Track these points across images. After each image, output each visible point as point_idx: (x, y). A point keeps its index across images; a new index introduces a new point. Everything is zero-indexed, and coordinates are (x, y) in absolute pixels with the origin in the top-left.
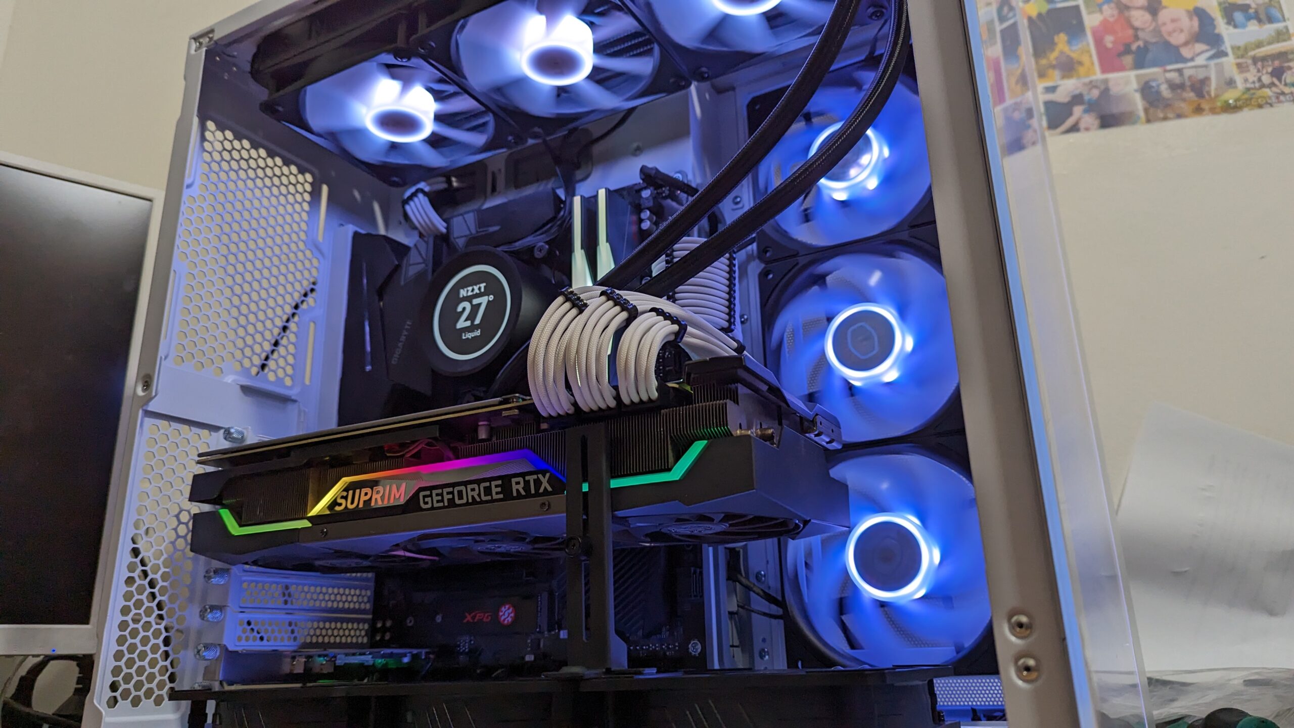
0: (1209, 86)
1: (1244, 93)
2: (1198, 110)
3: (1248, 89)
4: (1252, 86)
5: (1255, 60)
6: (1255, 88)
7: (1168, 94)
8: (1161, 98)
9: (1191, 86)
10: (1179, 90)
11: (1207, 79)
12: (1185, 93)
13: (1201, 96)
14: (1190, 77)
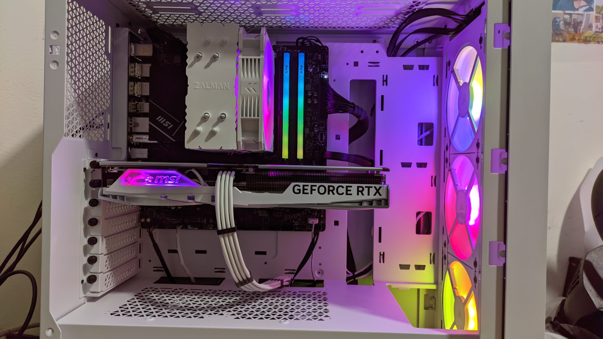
0: (581, 26)
2: (573, 39)
3: (597, 32)
4: (598, 30)
6: (599, 32)
7: (563, 27)
8: (559, 29)
9: (573, 25)
10: (568, 26)
11: (581, 22)
12: (569, 28)
13: (576, 31)
14: (574, 19)
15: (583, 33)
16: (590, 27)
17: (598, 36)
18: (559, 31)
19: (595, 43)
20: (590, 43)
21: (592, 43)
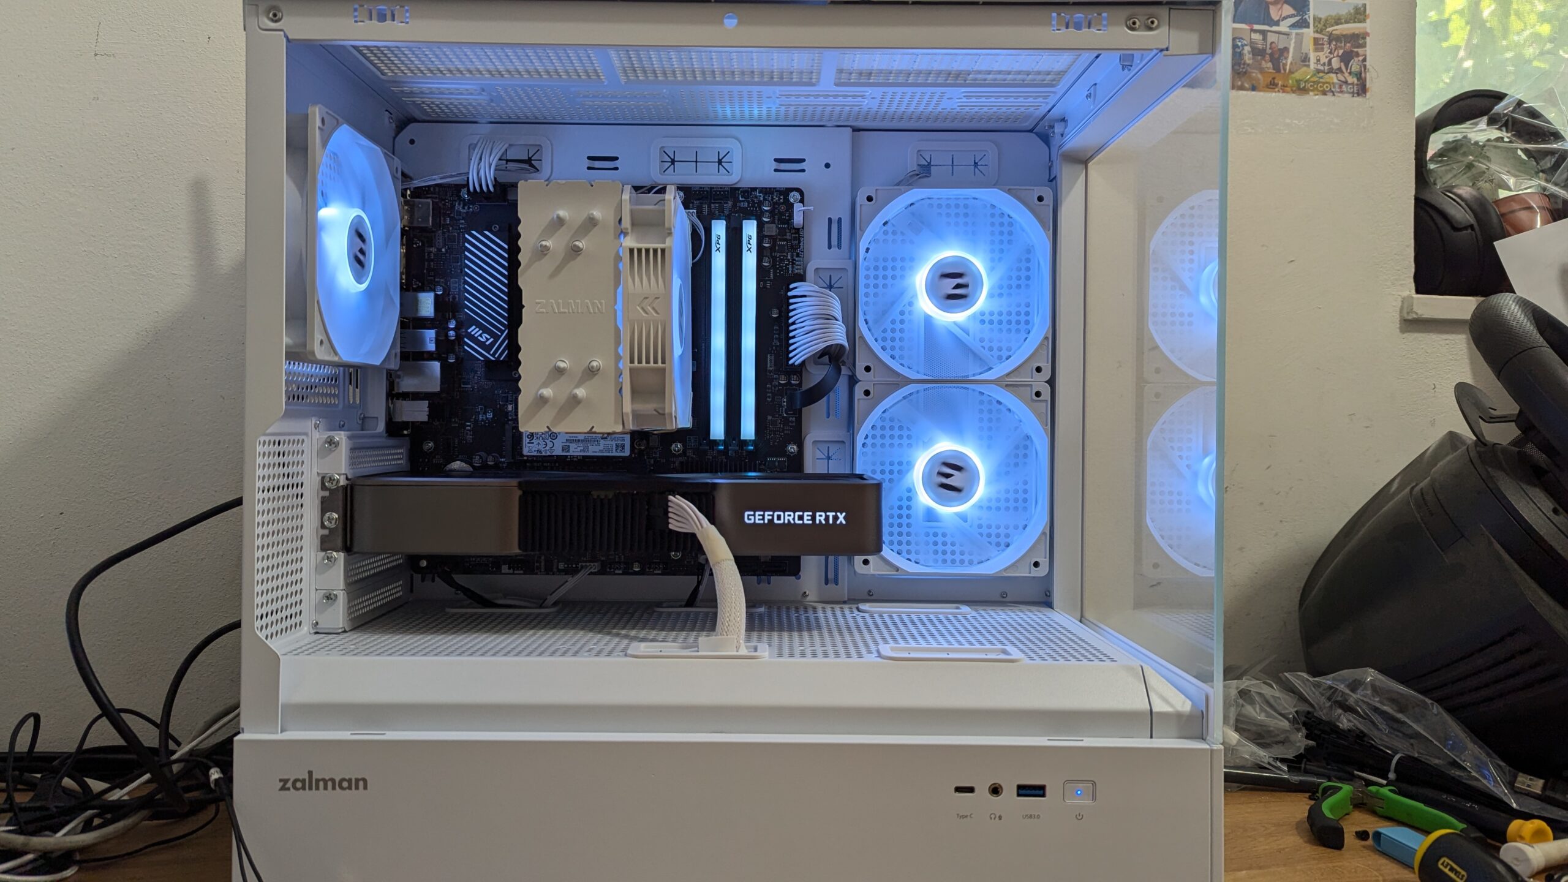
0: (1286, 58)
1: (1314, 75)
2: (1272, 86)
3: (1318, 71)
4: (1322, 68)
5: (1332, 38)
6: (1323, 72)
7: (1249, 59)
8: (1243, 62)
9: (1271, 55)
10: (1259, 57)
11: (1286, 49)
12: (1263, 62)
13: (1277, 69)
14: (1272, 43)
15: (1291, 72)
16: (1305, 59)
17: (1321, 80)
18: (1242, 66)
19: (1316, 95)
20: (1308, 93)
21: (1311, 93)
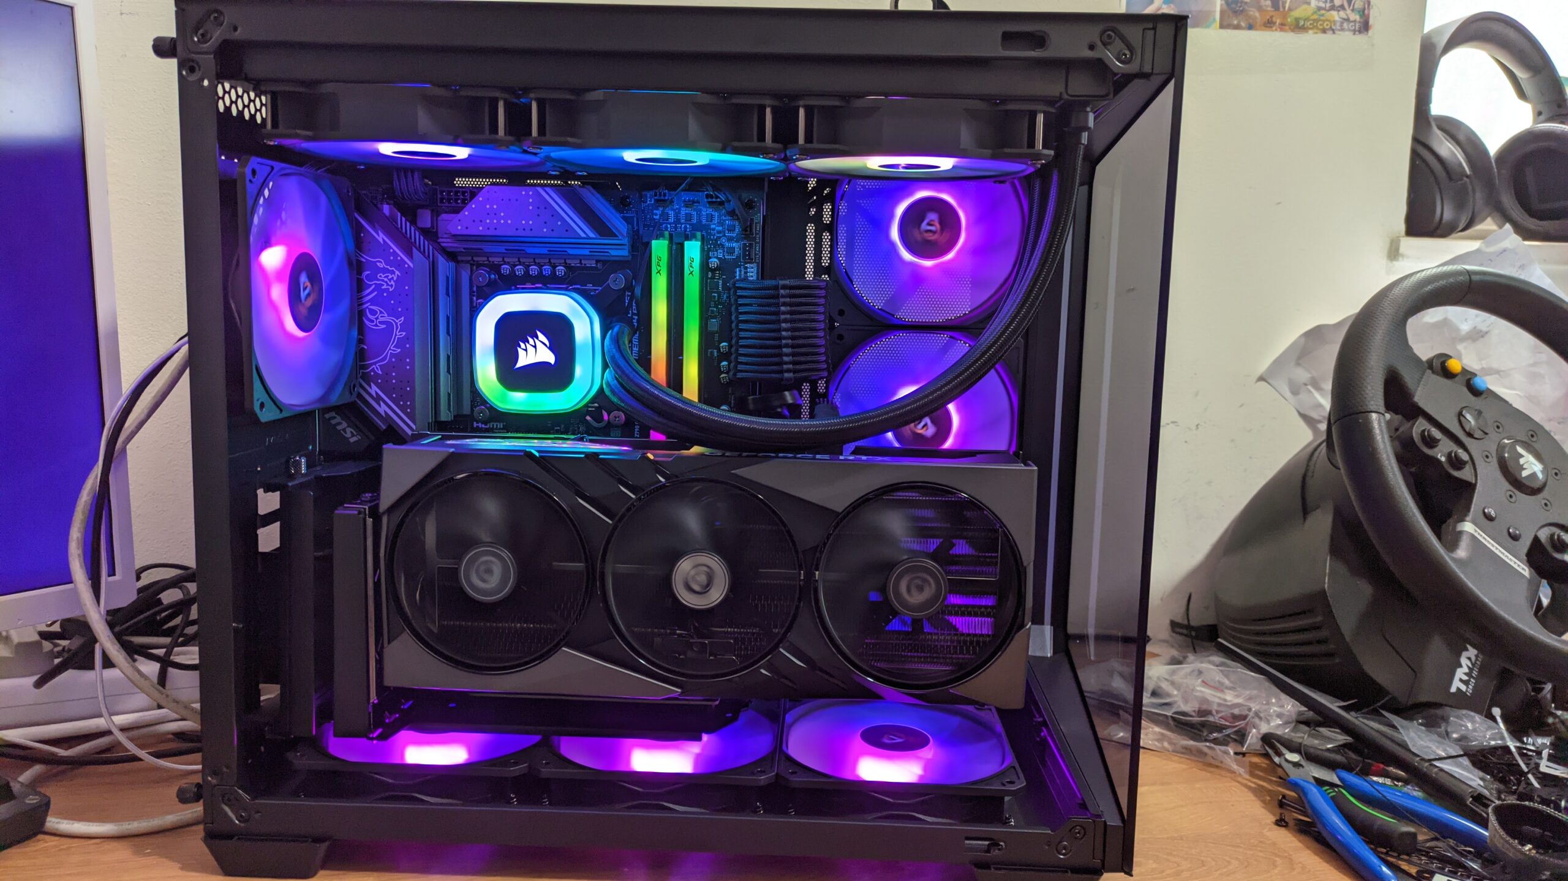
1: (1315, 13)
2: (1269, 24)
3: (1319, 9)
4: (1323, 5)
6: (1324, 9)
8: (1240, 1)
13: (1276, 6)
17: (1322, 18)
18: (1239, 5)
19: (1316, 33)
20: (1307, 32)
21: (1311, 32)
